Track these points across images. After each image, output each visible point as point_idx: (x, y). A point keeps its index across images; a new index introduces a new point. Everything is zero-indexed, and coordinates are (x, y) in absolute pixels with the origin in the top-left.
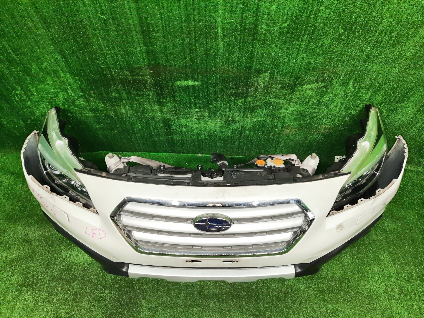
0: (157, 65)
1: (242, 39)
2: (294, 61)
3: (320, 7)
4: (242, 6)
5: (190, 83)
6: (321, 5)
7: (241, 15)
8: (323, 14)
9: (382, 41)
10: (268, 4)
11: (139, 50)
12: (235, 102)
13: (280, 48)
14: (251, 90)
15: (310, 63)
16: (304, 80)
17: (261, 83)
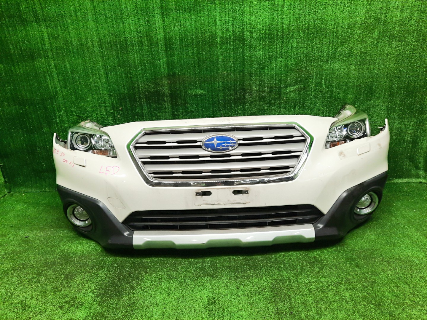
0: (174, 75)
1: (235, 45)
2: (275, 64)
3: (283, 16)
4: (232, 19)
5: (199, 92)
6: (283, 15)
7: (232, 26)
8: (286, 22)
9: (333, 41)
10: (248, 16)
11: (162, 61)
12: (235, 110)
13: (263, 52)
14: (247, 96)
15: (286, 65)
16: (286, 82)
17: (254, 88)
